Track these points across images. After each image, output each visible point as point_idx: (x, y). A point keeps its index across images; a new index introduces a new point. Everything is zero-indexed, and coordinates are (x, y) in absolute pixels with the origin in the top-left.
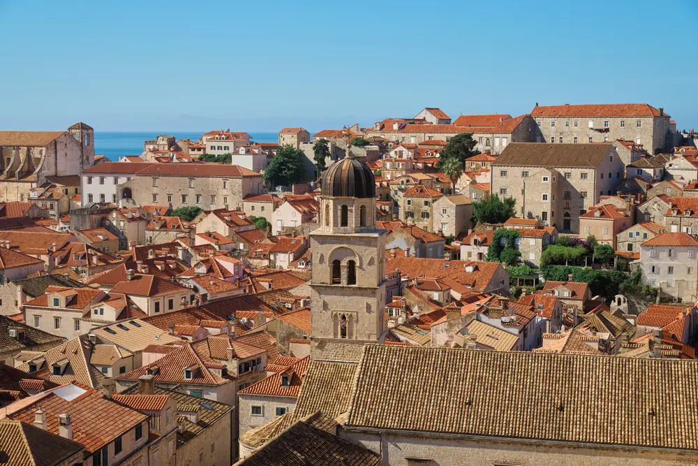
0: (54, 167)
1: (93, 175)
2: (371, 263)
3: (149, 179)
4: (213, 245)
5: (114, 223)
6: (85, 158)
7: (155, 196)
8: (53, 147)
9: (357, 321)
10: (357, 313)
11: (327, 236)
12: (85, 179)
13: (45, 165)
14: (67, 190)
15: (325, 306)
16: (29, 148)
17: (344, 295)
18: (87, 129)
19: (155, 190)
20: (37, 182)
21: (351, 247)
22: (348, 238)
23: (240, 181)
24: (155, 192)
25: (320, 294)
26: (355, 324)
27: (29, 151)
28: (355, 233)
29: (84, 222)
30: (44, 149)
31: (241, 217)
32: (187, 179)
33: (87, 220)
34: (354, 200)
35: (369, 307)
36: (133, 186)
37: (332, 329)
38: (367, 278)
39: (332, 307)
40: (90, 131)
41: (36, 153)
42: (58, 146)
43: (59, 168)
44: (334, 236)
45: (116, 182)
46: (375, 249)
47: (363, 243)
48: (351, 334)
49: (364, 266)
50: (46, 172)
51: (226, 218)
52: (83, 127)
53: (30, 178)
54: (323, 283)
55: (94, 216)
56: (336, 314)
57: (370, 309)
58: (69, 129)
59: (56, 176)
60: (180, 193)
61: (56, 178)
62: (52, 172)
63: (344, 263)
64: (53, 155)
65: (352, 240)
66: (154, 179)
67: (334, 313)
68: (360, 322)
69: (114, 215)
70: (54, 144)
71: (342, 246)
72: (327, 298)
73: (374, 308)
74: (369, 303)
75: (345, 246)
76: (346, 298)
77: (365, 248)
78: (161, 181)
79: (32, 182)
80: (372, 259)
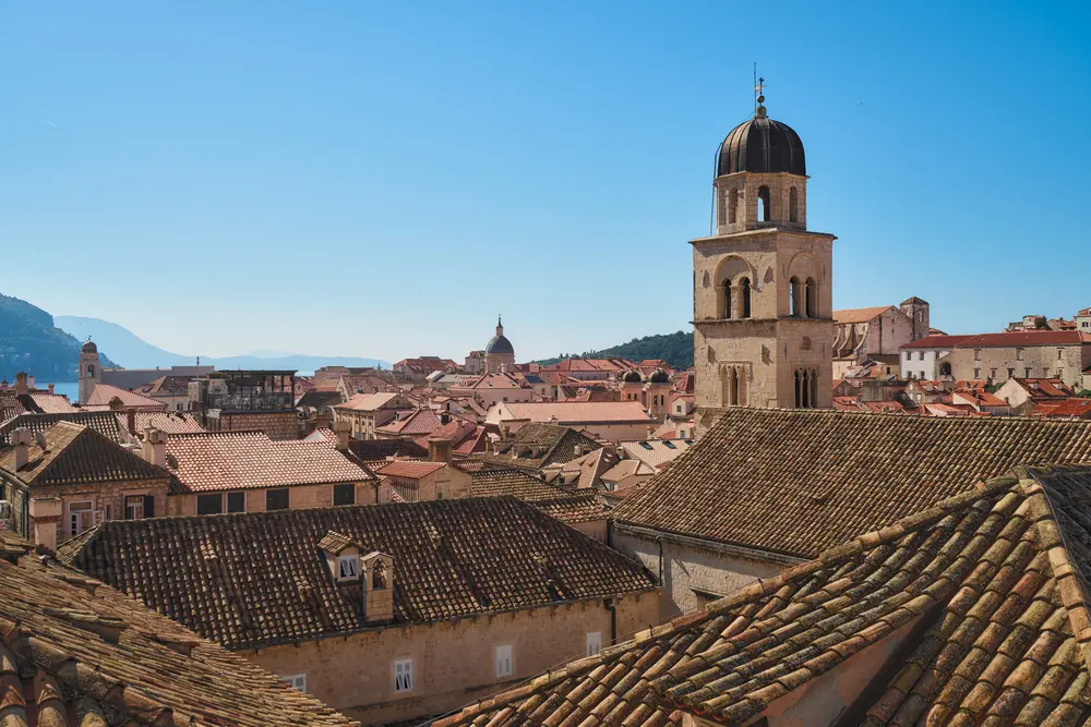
0: (878, 345)
1: (925, 350)
2: (768, 278)
3: (971, 352)
4: (974, 405)
5: (911, 397)
6: (917, 335)
7: (977, 371)
8: (878, 322)
9: (751, 379)
10: (751, 363)
11: (712, 240)
12: (904, 355)
13: (867, 342)
14: (889, 369)
15: (711, 355)
16: (853, 325)
17: (733, 336)
18: (921, 305)
19: (977, 364)
20: (857, 360)
21: (742, 255)
22: (738, 240)
23: (1077, 350)
24: (977, 367)
25: (705, 336)
26: (748, 383)
27: (853, 327)
28: (747, 230)
29: (876, 393)
30: (866, 324)
31: (1056, 385)
32: (1014, 350)
33: (880, 391)
34: (744, 177)
35: (765, 353)
36: (954, 362)
37: (720, 395)
38: (764, 304)
39: (720, 357)
40: (924, 306)
41: (859, 330)
42: (883, 321)
43: (884, 345)
44: (722, 240)
45: (937, 356)
46: (774, 253)
47: (758, 246)
48: (744, 401)
49: (760, 285)
50: (868, 350)
51: (1032, 386)
52: (916, 301)
53: (851, 357)
54: (709, 318)
55: (889, 389)
56: (724, 369)
57: (768, 356)
58: (901, 305)
59: (880, 354)
60: (1007, 366)
61: (880, 356)
62: (875, 350)
63: (735, 283)
64: (877, 332)
65: (743, 242)
66: (977, 351)
67: (722, 366)
68: (756, 380)
69: (911, 387)
70: (878, 320)
71: (730, 254)
72: (714, 343)
73: (773, 355)
74: (767, 346)
75: (735, 254)
76: (737, 341)
77: (761, 253)
78: (984, 353)
79: (852, 360)
80: (769, 272)
